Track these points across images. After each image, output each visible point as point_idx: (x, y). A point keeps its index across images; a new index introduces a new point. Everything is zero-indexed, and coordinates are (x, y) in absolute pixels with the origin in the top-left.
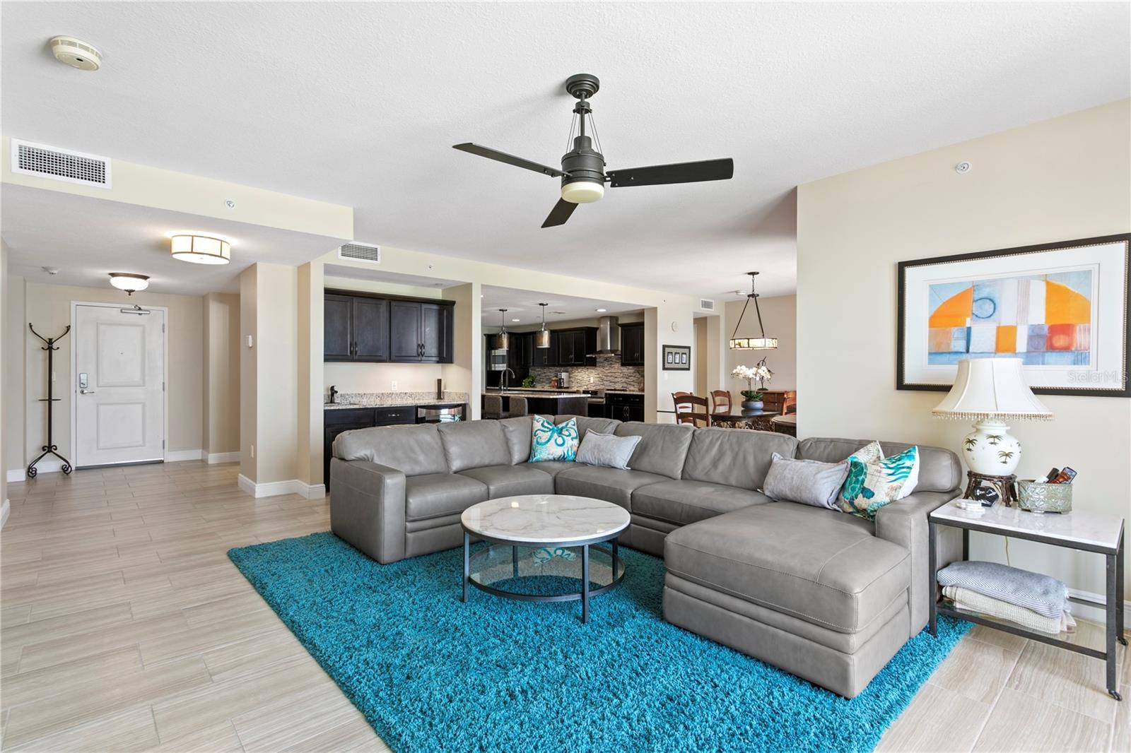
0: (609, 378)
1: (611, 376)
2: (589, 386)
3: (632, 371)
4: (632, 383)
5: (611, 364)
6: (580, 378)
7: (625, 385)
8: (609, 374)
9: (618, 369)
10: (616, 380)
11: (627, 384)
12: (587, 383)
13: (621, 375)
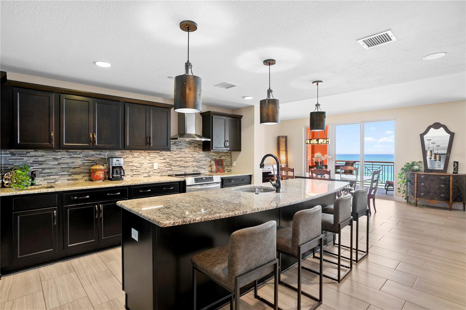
0: (178, 163)
1: (181, 161)
2: (151, 173)
3: (204, 155)
4: (203, 167)
5: (181, 148)
6: (137, 164)
7: (196, 169)
8: (179, 159)
9: (189, 153)
10: (188, 164)
11: (198, 167)
12: (148, 169)
13: (192, 159)
